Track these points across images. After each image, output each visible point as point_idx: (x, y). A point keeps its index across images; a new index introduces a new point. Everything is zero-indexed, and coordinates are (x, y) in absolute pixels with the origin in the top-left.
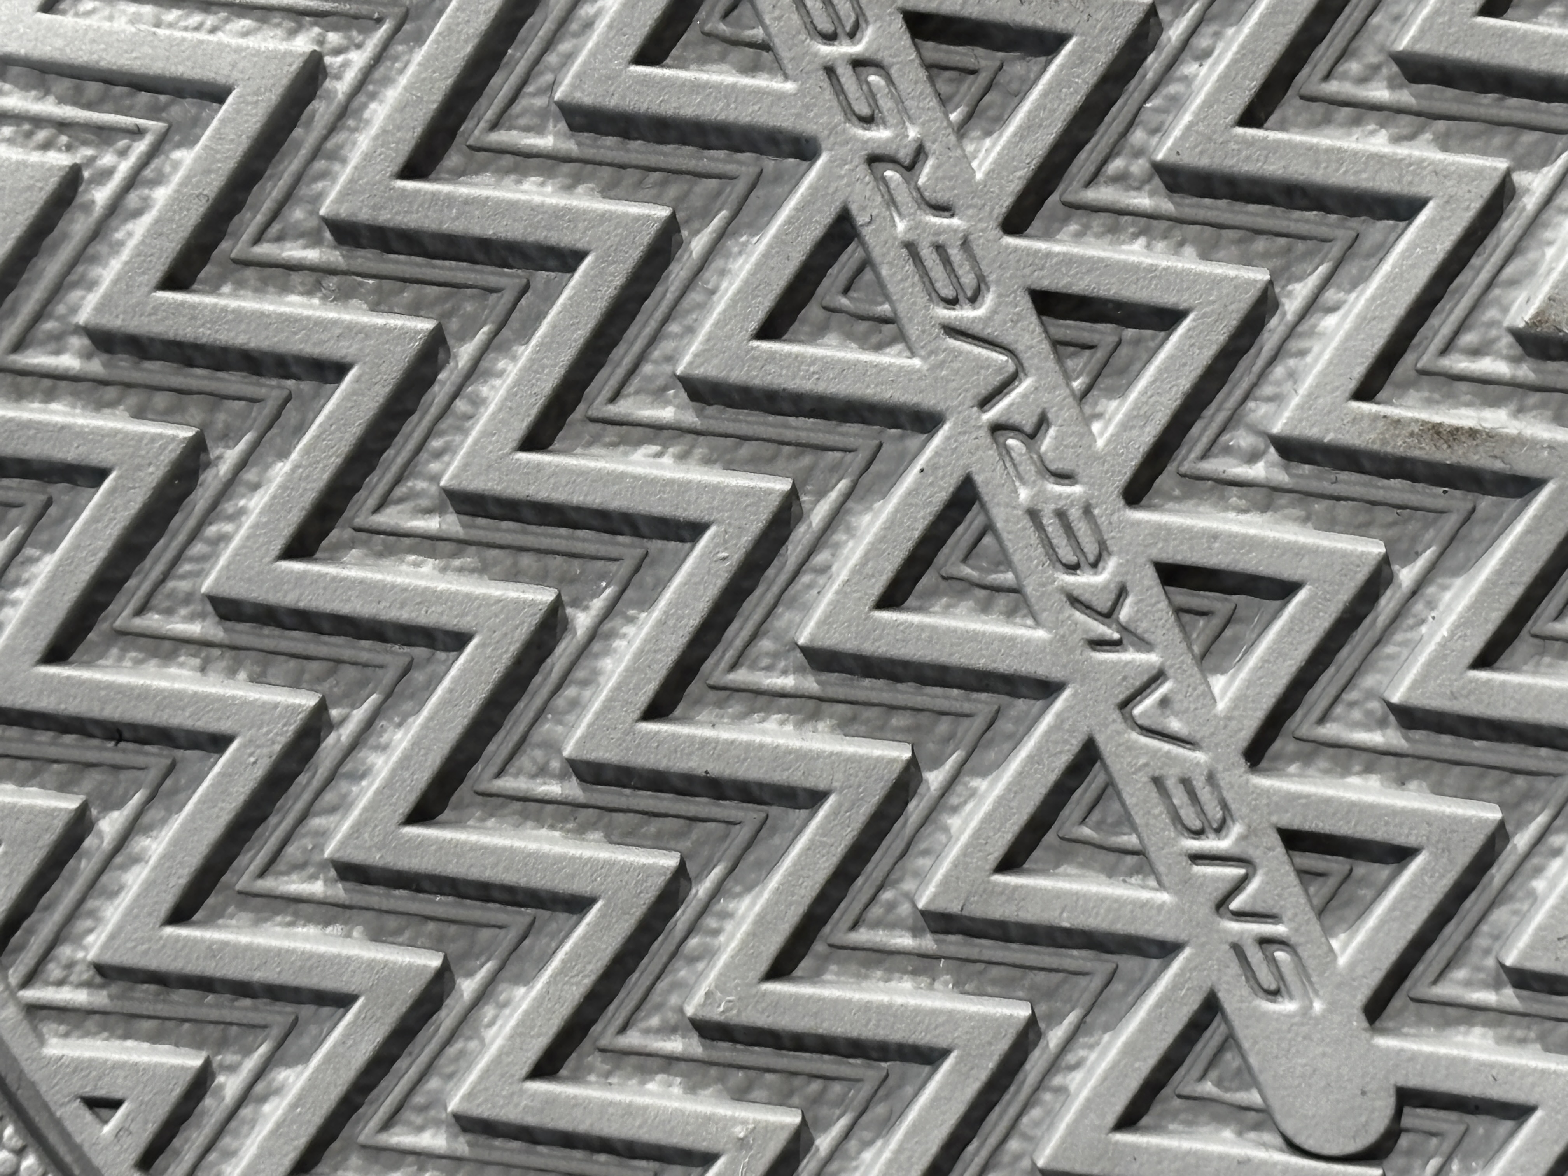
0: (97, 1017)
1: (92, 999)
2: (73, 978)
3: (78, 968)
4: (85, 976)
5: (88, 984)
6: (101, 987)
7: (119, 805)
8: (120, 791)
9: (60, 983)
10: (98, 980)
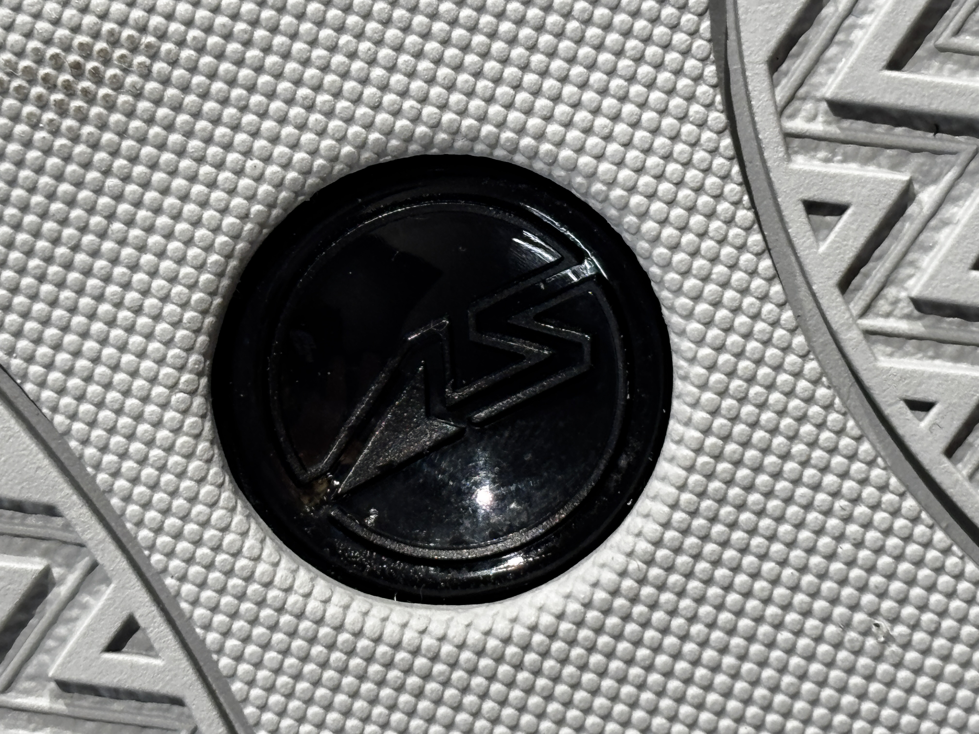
0: (914, 341)
1: (911, 327)
2: (897, 312)
3: (901, 305)
4: (906, 311)
5: (908, 317)
6: (919, 318)
7: (935, 181)
8: (936, 171)
9: (888, 315)
10: (916, 313)
